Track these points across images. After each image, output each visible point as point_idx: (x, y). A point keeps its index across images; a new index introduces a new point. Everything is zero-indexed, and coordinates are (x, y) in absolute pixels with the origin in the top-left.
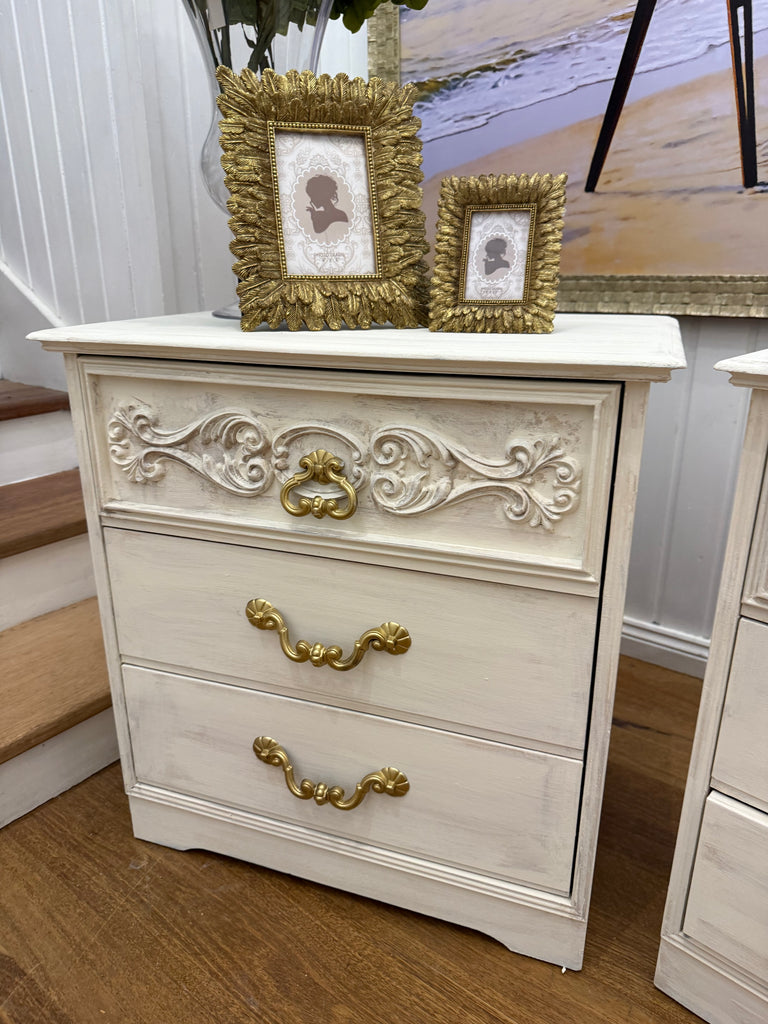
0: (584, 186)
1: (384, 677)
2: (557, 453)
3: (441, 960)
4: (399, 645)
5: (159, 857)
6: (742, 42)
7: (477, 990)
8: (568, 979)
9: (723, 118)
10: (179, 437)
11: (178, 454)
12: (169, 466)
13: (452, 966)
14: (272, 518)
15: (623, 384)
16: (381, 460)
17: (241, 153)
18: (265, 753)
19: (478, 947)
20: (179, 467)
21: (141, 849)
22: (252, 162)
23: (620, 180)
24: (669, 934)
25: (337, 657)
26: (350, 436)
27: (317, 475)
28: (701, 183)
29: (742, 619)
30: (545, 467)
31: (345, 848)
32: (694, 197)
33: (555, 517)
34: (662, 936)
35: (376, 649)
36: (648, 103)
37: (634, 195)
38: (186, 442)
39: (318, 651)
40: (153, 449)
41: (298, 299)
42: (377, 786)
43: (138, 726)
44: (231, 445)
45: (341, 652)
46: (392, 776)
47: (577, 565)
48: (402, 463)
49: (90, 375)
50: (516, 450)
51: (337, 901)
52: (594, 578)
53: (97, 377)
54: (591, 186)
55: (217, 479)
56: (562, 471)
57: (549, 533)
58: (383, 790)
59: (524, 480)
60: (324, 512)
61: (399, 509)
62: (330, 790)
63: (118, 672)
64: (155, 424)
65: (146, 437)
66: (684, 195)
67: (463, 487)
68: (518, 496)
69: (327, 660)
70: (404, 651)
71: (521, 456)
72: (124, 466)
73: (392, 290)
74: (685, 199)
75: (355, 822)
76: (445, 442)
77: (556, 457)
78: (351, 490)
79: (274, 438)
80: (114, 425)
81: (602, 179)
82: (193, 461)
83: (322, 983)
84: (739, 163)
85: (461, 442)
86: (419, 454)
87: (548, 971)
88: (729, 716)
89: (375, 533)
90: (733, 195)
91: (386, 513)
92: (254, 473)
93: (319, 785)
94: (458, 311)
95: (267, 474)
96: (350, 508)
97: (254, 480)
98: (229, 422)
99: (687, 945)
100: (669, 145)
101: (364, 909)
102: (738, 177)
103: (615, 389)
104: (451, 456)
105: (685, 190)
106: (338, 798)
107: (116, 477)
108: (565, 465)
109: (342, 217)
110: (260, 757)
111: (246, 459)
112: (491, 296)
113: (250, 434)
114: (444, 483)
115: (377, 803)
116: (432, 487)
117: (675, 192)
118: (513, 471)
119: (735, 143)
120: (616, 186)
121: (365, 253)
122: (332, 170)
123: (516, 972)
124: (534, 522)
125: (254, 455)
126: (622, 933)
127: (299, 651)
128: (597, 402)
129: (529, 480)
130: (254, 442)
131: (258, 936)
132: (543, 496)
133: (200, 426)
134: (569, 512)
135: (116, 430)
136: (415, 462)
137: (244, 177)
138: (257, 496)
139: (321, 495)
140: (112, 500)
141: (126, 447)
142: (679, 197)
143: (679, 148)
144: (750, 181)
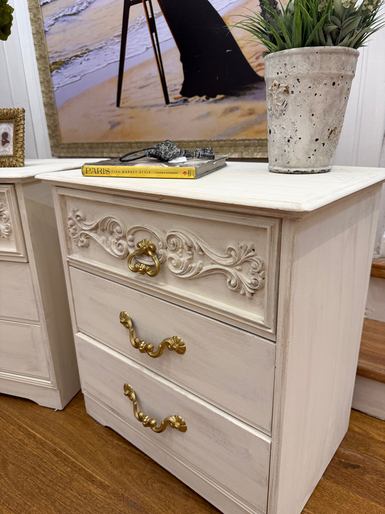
0: (116, 105)
3: (12, 410)
6: (156, 46)
8: (57, 413)
9: (155, 77)
15: (13, 184)
23: (127, 102)
28: (153, 103)
32: (151, 108)
33: (7, 233)
34: (83, 393)
36: (131, 70)
37: (133, 108)
52: (24, 255)
54: (118, 105)
56: (5, 216)
57: (7, 239)
66: (148, 108)
74: (149, 110)
81: (121, 102)
84: (163, 95)
90: (162, 108)
100: (140, 88)
102: (163, 101)
103: (12, 186)
105: (148, 106)
108: (5, 214)
117: (145, 107)
119: (160, 87)
120: (127, 104)
128: (5, 191)
132: (2, 226)
134: (10, 231)
142: (146, 109)
143: (144, 89)
144: (167, 102)
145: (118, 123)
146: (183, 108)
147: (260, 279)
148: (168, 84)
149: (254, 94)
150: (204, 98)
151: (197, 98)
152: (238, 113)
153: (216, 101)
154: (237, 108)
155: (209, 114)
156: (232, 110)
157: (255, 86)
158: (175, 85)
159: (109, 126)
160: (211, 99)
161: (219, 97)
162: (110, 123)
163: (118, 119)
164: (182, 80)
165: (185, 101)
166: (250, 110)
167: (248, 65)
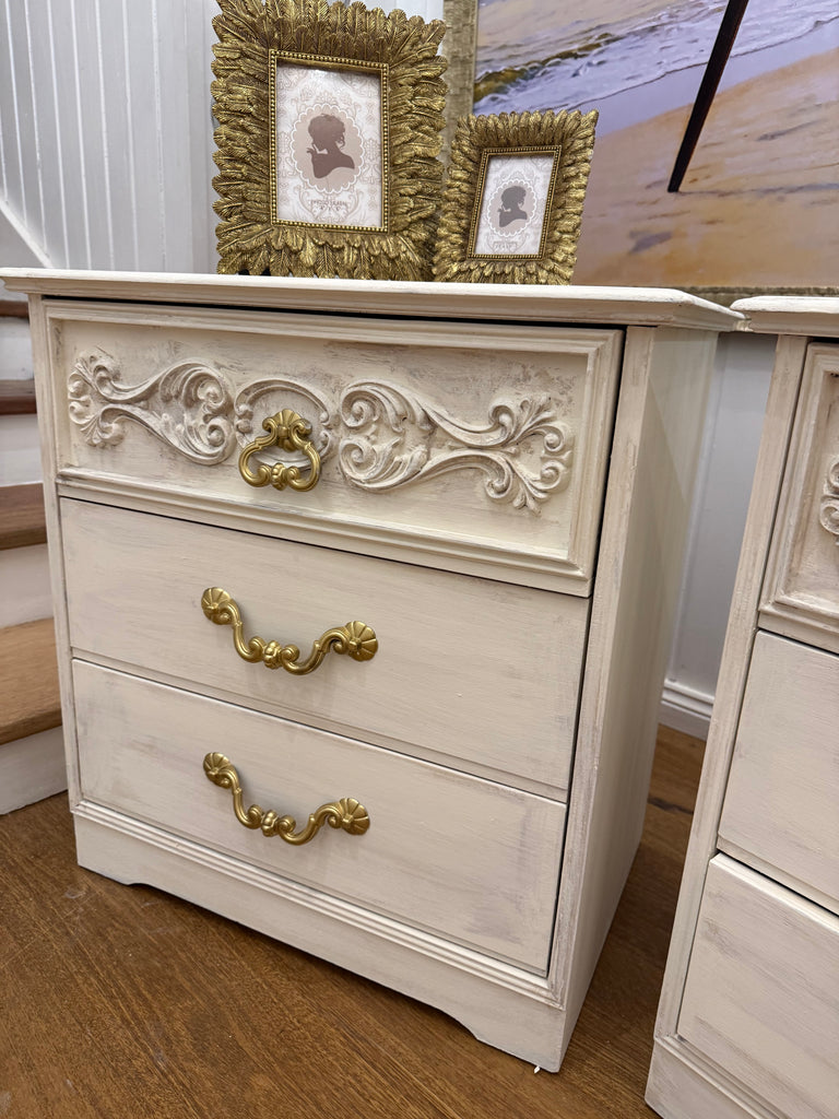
0: (668, 184)
1: (348, 685)
2: (545, 415)
3: (393, 1040)
4: (362, 651)
5: (100, 889)
7: (427, 1079)
8: (541, 1082)
9: (828, 105)
10: (138, 392)
11: (137, 412)
12: (128, 428)
13: (404, 1048)
14: (231, 489)
15: (623, 328)
16: (351, 422)
17: (234, 79)
18: (216, 773)
19: (439, 1031)
20: (139, 429)
21: (84, 879)
22: (245, 91)
23: (708, 177)
24: (664, 1039)
25: (294, 658)
26: (319, 394)
27: (281, 441)
28: (799, 179)
29: (760, 632)
30: (533, 434)
31: (296, 894)
32: (790, 196)
33: (541, 495)
34: (656, 1039)
35: (338, 651)
36: (742, 90)
37: (723, 194)
38: (145, 398)
39: (273, 649)
40: (111, 406)
41: (286, 246)
42: (333, 820)
43: (85, 732)
44: (192, 402)
45: (298, 653)
46: (352, 809)
47: (563, 555)
48: (374, 427)
49: (52, 319)
50: (499, 410)
51: (287, 958)
52: (583, 571)
53: (61, 322)
54: (674, 186)
55: (175, 442)
56: (551, 437)
57: (535, 515)
58: (339, 825)
59: (508, 450)
60: (283, 483)
61: (368, 482)
62: (280, 820)
63: (68, 669)
64: (116, 377)
65: (105, 391)
66: (779, 194)
67: (440, 456)
68: (501, 469)
69: (278, 662)
70: (369, 657)
71: (505, 418)
72: (82, 426)
73: (397, 245)
74: (781, 199)
75: (308, 862)
76: (421, 401)
77: (544, 421)
78: (315, 458)
79: (235, 394)
80: (75, 378)
81: (688, 176)
82: (152, 421)
83: (247, 1047)
85: (439, 401)
86: (391, 415)
87: (520, 1068)
88: (741, 756)
89: (344, 511)
91: (356, 488)
92: (214, 435)
93: (268, 812)
94: (464, 266)
95: (228, 438)
96: (313, 480)
97: (214, 444)
98: (189, 374)
99: (682, 1050)
100: (765, 137)
101: (317, 972)
103: (613, 335)
104: (428, 419)
105: (781, 189)
106: (287, 830)
107: (76, 439)
108: (555, 431)
109: (348, 162)
110: (209, 777)
111: (206, 418)
112: (504, 251)
113: (211, 389)
114: (418, 452)
115: (335, 840)
116: (406, 457)
117: (769, 191)
118: (496, 437)
120: (704, 184)
121: (371, 205)
122: (341, 111)
123: (479, 1065)
124: (517, 502)
125: (216, 413)
126: (618, 1037)
127: (252, 649)
128: (590, 351)
129: (513, 449)
130: (215, 398)
131: (187, 986)
132: (529, 470)
133: (160, 378)
134: (556, 490)
135: (76, 384)
136: (388, 426)
137: (236, 107)
138: (217, 463)
139: (283, 463)
140: (70, 466)
141: (85, 404)
142: (773, 197)
143: (779, 141)
145: (664, 237)
159: (631, 244)
162: (633, 235)
163: (664, 225)
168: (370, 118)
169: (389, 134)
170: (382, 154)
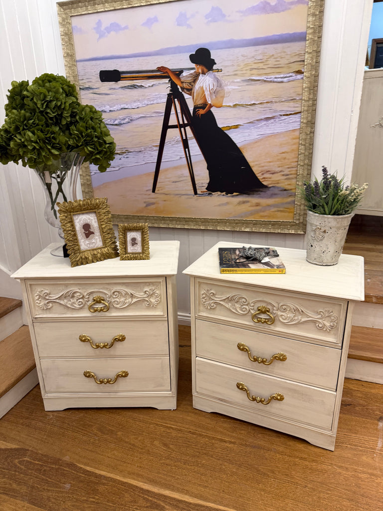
0: (152, 191)
1: (119, 348)
2: (155, 291)
3: (142, 416)
4: (122, 339)
5: (55, 414)
6: (188, 158)
7: (152, 420)
8: (174, 412)
9: (187, 176)
10: (57, 297)
11: (57, 301)
12: (54, 304)
13: (145, 417)
14: (86, 314)
15: (166, 278)
16: (114, 297)
17: (66, 223)
18: (87, 375)
19: (151, 411)
20: (56, 304)
21: (49, 413)
22: (69, 225)
23: (162, 190)
24: (194, 393)
25: (107, 346)
26: (106, 292)
27: (98, 301)
28: (183, 193)
29: (196, 319)
30: (152, 294)
31: (112, 395)
32: (182, 196)
33: (156, 304)
35: (117, 341)
36: (166, 170)
37: (166, 194)
38: (59, 298)
39: (102, 345)
40: (49, 301)
41: (85, 257)
42: (120, 376)
43: (46, 377)
44: (73, 297)
45: (108, 344)
46: (124, 372)
47: (162, 314)
48: (120, 297)
49: (29, 284)
50: (146, 291)
51: (111, 410)
52: (166, 316)
53: (31, 285)
54: (154, 191)
55: (69, 306)
56: (156, 295)
57: (155, 308)
58: (122, 376)
59: (148, 297)
60: (101, 310)
61: (120, 307)
62: (108, 380)
63: (39, 362)
64: (50, 294)
65: (47, 298)
67: (135, 300)
68: (148, 301)
69: (104, 346)
70: (124, 340)
71: (147, 292)
72: (40, 306)
73: (108, 250)
74: (180, 197)
75: (115, 387)
76: (129, 291)
78: (107, 304)
79: (85, 294)
80: (37, 296)
81: (156, 189)
82: (62, 302)
83: (113, 429)
84: (192, 189)
85: (133, 290)
86: (124, 294)
87: (169, 411)
89: (114, 314)
90: (192, 196)
91: (116, 308)
92: (80, 303)
93: (105, 379)
94: (127, 255)
95: (84, 303)
96: (108, 309)
97: (80, 305)
98: (72, 292)
99: (198, 394)
100: (173, 182)
101: (119, 411)
102: (193, 192)
103: (164, 279)
104: (131, 294)
105: (180, 194)
106: (110, 381)
107: (37, 309)
108: (157, 293)
109: (93, 233)
110: (86, 377)
111: (77, 300)
113: (78, 294)
114: (130, 300)
115: (120, 380)
116: (127, 301)
117: (177, 195)
118: (146, 296)
119: (191, 183)
120: (161, 192)
121: (100, 241)
122: (88, 222)
123: (161, 414)
124: (152, 306)
125: (79, 299)
126: (185, 399)
127: (96, 346)
128: (161, 281)
130: (80, 296)
132: (153, 300)
133: (64, 293)
134: (159, 303)
135: (38, 297)
136: (123, 296)
137: (67, 229)
138: (81, 308)
139: (99, 306)
140: (36, 315)
141: (40, 301)
142: (179, 196)
143: (177, 183)
144: (196, 193)
145: (153, 204)
146: (209, 198)
147: (335, 324)
148: (196, 182)
149: (260, 194)
150: (224, 193)
151: (219, 193)
152: (249, 204)
153: (233, 196)
154: (248, 202)
155: (227, 203)
156: (244, 202)
157: (261, 190)
158: (202, 183)
159: (145, 205)
160: (229, 195)
161: (235, 194)
162: (145, 202)
163: (153, 201)
164: (208, 181)
165: (209, 194)
166: (257, 203)
167: (256, 177)
168: (95, 222)
169: (100, 226)
170: (100, 229)
